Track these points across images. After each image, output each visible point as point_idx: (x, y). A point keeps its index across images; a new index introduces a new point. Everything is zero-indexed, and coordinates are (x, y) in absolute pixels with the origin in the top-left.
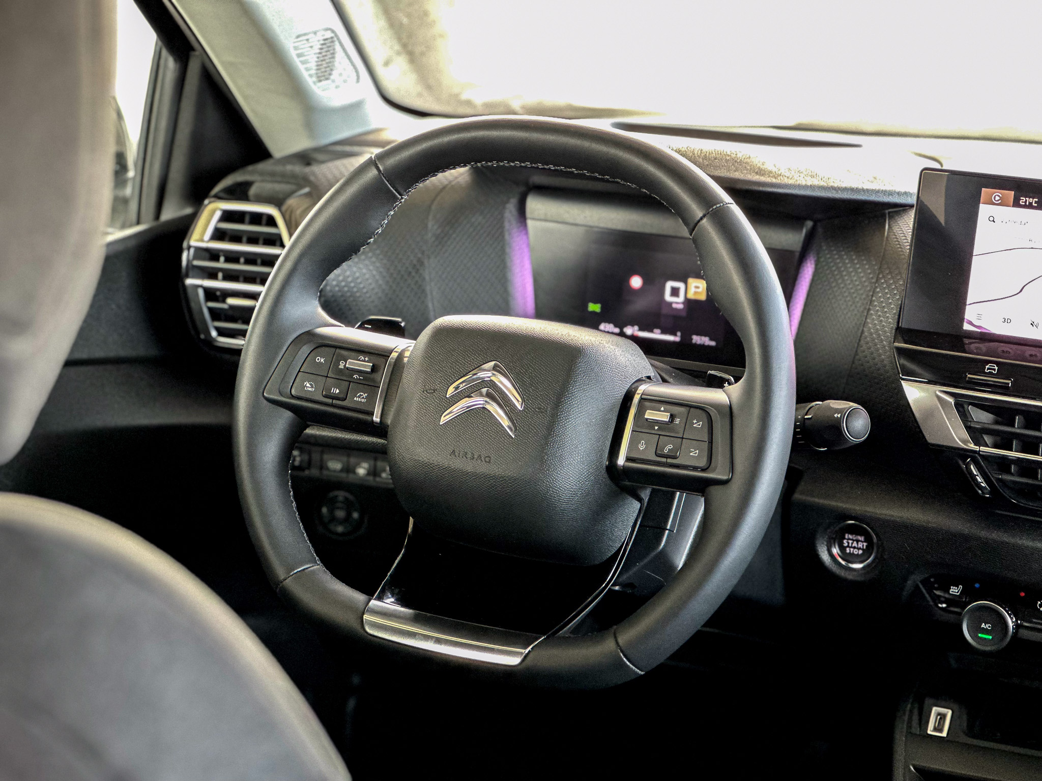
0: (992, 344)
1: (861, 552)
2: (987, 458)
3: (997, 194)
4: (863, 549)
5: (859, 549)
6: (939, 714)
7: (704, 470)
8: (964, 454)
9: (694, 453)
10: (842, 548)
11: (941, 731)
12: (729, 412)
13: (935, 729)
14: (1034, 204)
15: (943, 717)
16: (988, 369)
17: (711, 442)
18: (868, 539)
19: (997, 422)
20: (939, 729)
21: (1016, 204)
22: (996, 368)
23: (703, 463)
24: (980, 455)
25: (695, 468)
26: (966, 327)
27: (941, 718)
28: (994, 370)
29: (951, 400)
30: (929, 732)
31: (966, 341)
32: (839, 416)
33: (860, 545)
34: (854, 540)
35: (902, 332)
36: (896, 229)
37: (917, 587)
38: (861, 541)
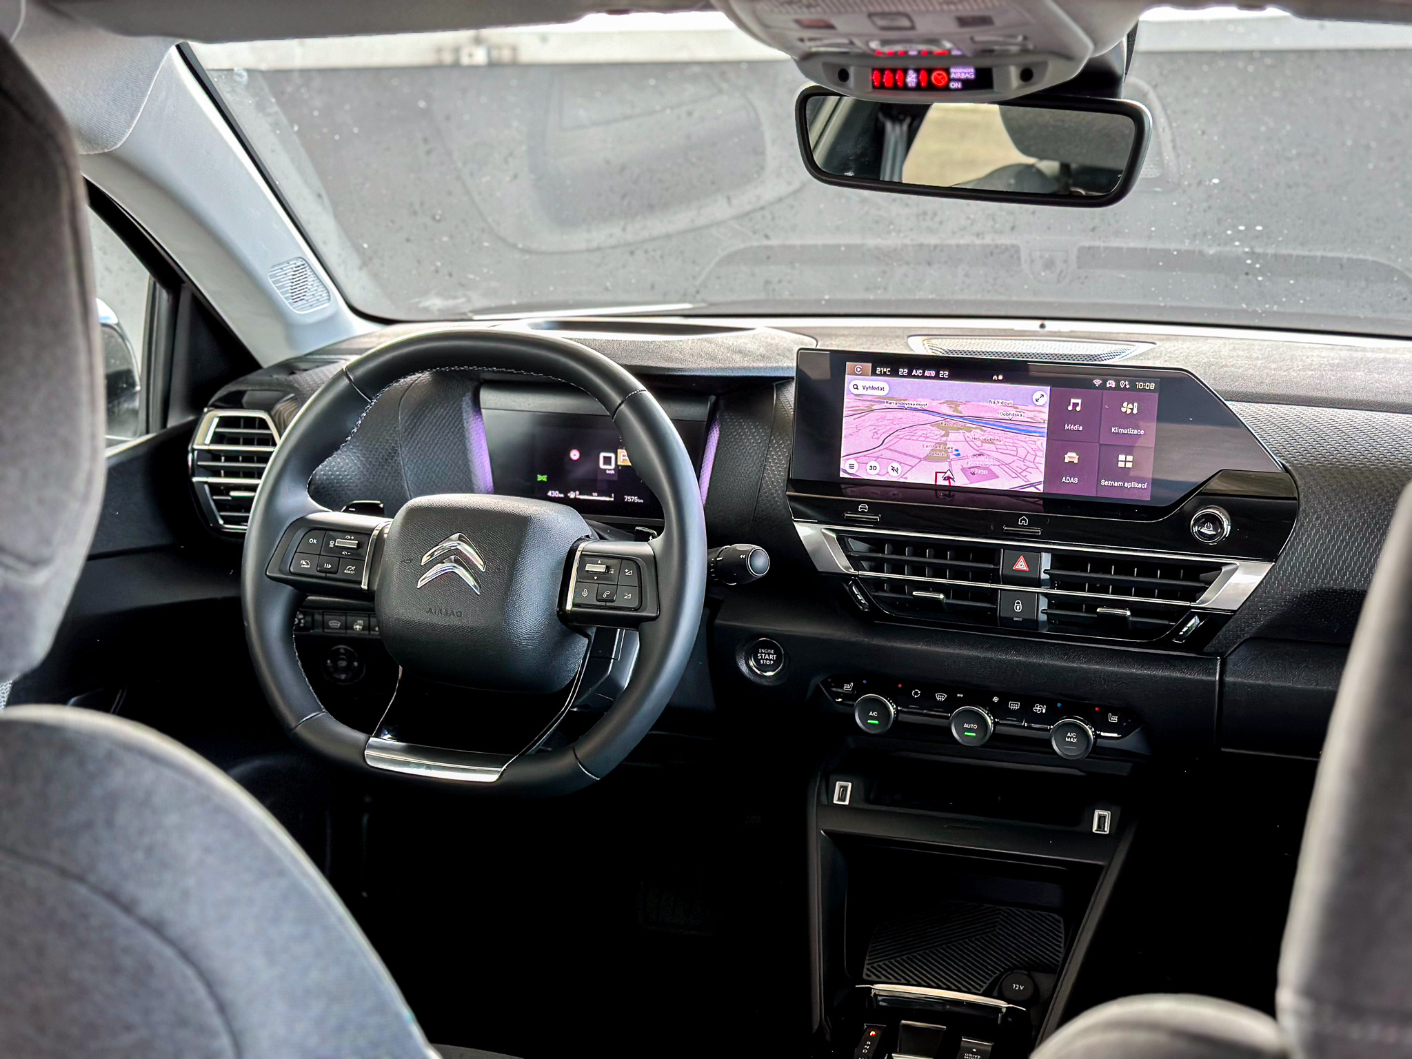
0: (862, 488)
1: (772, 662)
2: (866, 580)
3: (859, 366)
4: (773, 660)
5: (770, 660)
6: (841, 787)
7: (636, 610)
8: (847, 577)
9: (628, 596)
10: (757, 661)
11: (844, 801)
12: (653, 561)
13: (839, 799)
14: (887, 373)
15: (844, 789)
16: (861, 508)
17: (641, 587)
18: (777, 652)
19: (871, 551)
20: (842, 798)
21: (874, 373)
22: (867, 507)
23: (635, 604)
24: (859, 577)
25: (629, 609)
26: (842, 475)
27: (843, 790)
28: (866, 509)
29: (834, 536)
30: (835, 802)
31: (843, 486)
32: (744, 557)
33: (771, 657)
34: (766, 654)
35: (792, 483)
36: (782, 398)
37: (818, 686)
38: (772, 654)
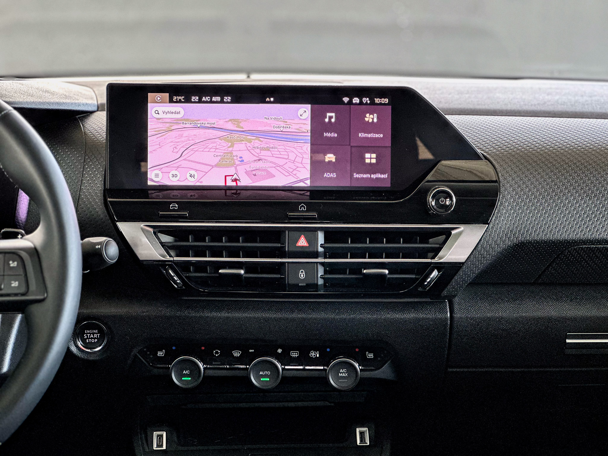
0: (166, 192)
1: (96, 340)
2: (177, 263)
3: (158, 96)
4: (97, 338)
5: (94, 339)
6: (158, 436)
8: (162, 264)
9: (15, 284)
10: (84, 341)
11: (162, 446)
13: (158, 446)
14: (182, 100)
15: (160, 437)
17: (26, 275)
18: (101, 331)
19: (176, 241)
20: (160, 445)
21: (171, 101)
22: (177, 206)
23: (23, 290)
24: (175, 263)
25: (16, 295)
26: (150, 183)
28: (176, 207)
29: (151, 230)
30: (154, 449)
31: (150, 192)
32: (99, 247)
33: (95, 336)
34: (90, 334)
35: (107, 192)
37: (136, 355)
38: (96, 333)
